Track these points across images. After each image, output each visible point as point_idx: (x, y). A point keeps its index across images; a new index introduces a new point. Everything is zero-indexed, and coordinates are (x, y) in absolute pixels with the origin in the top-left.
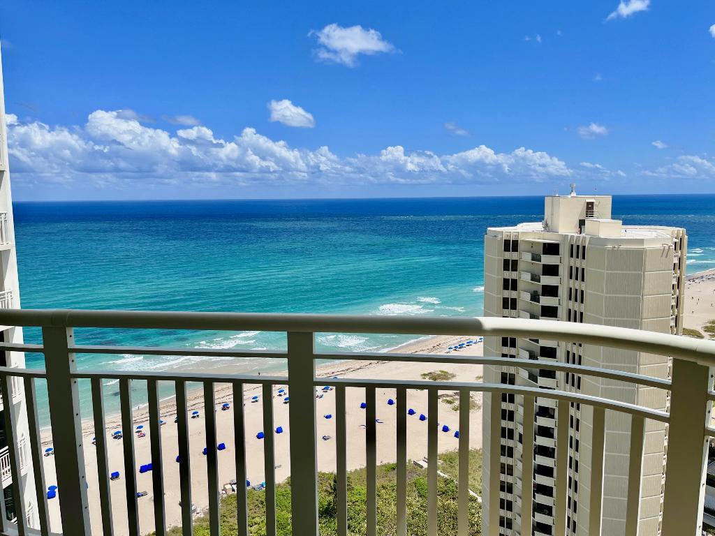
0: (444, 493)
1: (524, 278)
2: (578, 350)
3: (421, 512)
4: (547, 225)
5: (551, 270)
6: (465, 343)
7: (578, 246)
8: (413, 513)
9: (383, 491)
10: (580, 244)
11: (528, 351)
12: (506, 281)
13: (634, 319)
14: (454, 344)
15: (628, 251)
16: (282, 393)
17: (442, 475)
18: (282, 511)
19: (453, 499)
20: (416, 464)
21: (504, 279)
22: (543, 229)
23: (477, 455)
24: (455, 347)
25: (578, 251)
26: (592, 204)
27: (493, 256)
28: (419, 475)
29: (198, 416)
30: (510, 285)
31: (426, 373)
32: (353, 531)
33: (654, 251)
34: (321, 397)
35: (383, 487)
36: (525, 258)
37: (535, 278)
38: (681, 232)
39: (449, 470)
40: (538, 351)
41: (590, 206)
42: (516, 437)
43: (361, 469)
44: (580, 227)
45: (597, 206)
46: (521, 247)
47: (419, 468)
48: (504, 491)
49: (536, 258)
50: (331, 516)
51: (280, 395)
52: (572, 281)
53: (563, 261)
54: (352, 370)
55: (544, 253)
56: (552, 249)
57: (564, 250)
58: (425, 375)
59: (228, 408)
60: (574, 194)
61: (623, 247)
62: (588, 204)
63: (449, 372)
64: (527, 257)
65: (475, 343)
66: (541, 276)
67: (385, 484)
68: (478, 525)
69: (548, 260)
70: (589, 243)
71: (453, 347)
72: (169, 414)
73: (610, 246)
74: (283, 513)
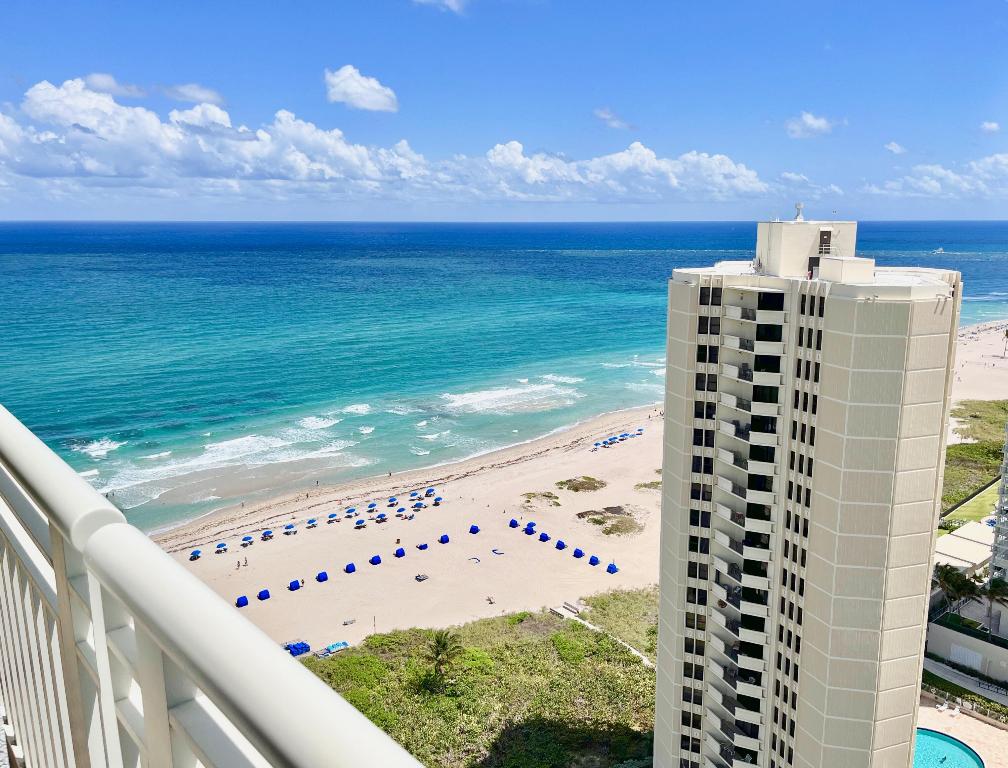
0: (594, 653)
1: (729, 344)
2: (807, 450)
3: (563, 681)
4: (760, 265)
5: (771, 333)
6: (618, 436)
7: (813, 298)
8: (552, 683)
9: (508, 653)
10: (816, 294)
11: (731, 451)
12: (702, 349)
13: (892, 405)
14: (601, 438)
15: (889, 306)
16: (353, 514)
17: (591, 627)
18: (360, 686)
19: (609, 661)
20: (553, 612)
21: (699, 346)
22: (753, 271)
23: (640, 598)
24: (605, 443)
25: (813, 305)
26: (828, 234)
27: (684, 312)
28: (558, 629)
29: (225, 550)
30: (707, 354)
31: (564, 480)
32: (465, 712)
33: (926, 305)
34: (411, 518)
35: (507, 647)
36: (731, 314)
37: (746, 345)
38: (954, 277)
39: (601, 619)
40: (746, 452)
41: (825, 238)
42: (712, 575)
43: (474, 623)
44: (810, 269)
45: (836, 237)
46: (725, 298)
47: (558, 619)
48: (692, 652)
49: (747, 314)
50: (432, 692)
51: (349, 517)
52: (802, 350)
53: (789, 319)
54: (454, 478)
55: (761, 307)
56: (771, 301)
57: (791, 304)
58: (562, 483)
59: (271, 537)
60: (800, 219)
61: (882, 298)
62: (823, 234)
63: (597, 479)
64: (735, 313)
65: (633, 436)
66: (756, 342)
67: (510, 642)
68: (644, 696)
69: (766, 317)
70: (830, 294)
71: (601, 442)
72: (180, 547)
73: (861, 298)
74: (361, 689)
